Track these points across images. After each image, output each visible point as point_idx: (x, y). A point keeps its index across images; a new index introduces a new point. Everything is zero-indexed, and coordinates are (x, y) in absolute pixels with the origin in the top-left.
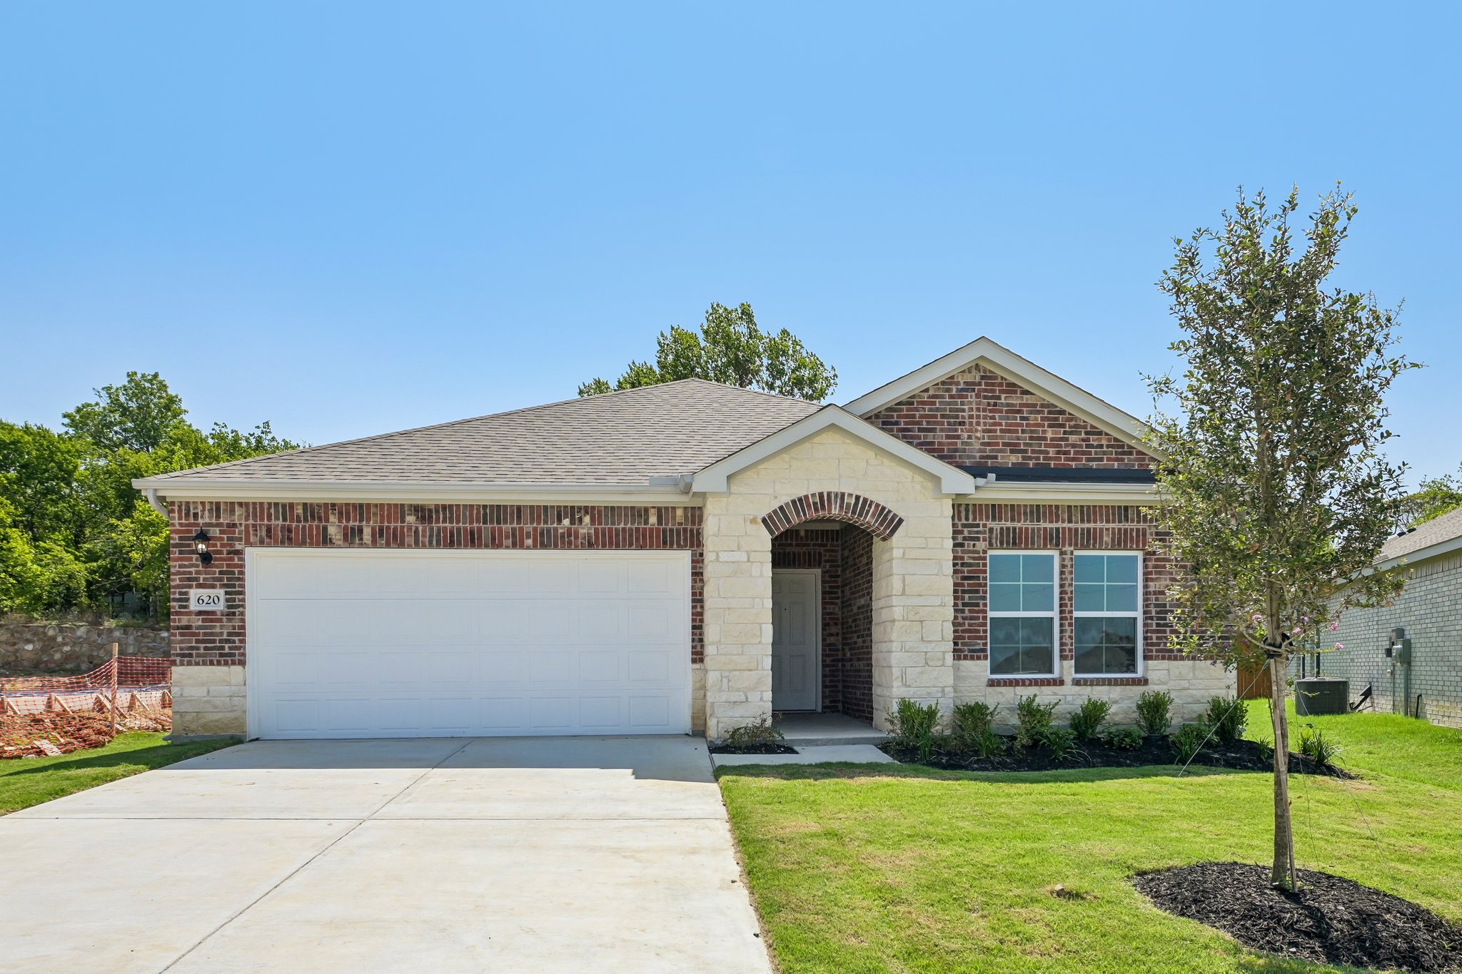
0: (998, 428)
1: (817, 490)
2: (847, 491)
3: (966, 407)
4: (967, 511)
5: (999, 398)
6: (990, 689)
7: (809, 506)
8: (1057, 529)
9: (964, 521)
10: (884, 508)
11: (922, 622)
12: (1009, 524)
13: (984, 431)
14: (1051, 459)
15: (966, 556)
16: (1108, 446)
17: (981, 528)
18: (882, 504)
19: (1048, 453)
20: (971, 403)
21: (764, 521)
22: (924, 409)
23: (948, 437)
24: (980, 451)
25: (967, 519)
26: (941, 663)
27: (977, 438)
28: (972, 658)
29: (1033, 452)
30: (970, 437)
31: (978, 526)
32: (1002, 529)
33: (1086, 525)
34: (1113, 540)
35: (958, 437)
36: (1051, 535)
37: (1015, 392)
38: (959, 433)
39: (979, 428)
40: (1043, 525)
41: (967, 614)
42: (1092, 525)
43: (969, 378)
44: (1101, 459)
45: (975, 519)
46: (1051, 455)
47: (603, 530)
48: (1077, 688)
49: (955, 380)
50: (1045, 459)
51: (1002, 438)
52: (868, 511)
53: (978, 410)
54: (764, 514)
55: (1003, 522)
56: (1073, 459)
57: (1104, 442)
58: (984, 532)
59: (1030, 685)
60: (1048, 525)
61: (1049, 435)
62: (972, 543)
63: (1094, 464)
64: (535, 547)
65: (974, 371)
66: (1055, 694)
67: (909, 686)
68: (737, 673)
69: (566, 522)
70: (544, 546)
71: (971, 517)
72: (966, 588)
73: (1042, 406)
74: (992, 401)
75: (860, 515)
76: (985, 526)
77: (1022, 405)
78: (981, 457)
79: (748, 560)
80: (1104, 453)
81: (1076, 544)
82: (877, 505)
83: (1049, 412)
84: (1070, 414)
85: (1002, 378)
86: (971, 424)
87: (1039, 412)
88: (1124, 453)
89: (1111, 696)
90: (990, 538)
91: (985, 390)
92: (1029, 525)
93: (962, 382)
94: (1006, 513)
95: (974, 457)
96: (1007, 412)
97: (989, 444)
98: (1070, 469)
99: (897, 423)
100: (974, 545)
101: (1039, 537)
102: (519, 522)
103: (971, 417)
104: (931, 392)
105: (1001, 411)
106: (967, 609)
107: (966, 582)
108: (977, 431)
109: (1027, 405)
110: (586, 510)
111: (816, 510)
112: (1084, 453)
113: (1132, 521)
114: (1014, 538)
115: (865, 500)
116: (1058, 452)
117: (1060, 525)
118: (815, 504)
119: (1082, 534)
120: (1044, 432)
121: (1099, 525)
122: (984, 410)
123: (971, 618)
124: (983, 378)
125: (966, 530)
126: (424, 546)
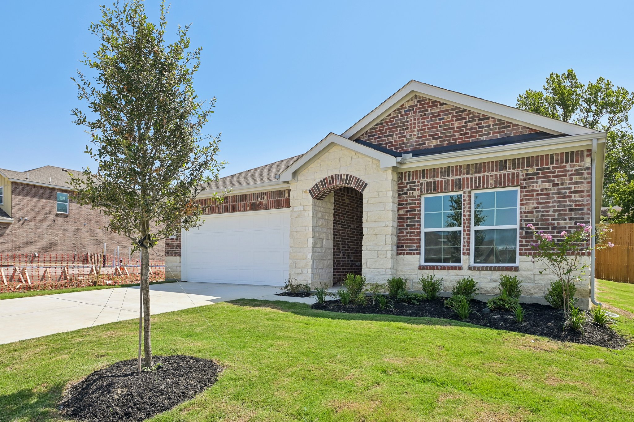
0: (426, 127)
1: (330, 174)
2: (343, 173)
3: (409, 120)
4: (409, 175)
5: (427, 111)
6: (420, 271)
7: (327, 182)
8: (460, 179)
9: (407, 181)
10: (359, 179)
11: (376, 235)
12: (432, 180)
13: (418, 131)
14: (456, 139)
15: (408, 199)
16: (493, 125)
17: (416, 184)
18: (358, 177)
19: (455, 136)
20: (411, 117)
21: (310, 191)
22: (388, 125)
23: (399, 137)
24: (416, 142)
25: (409, 179)
26: (385, 256)
27: (415, 135)
28: (411, 254)
29: (446, 137)
30: (411, 135)
31: (415, 182)
32: (427, 183)
33: (478, 175)
34: (496, 182)
35: (405, 136)
36: (456, 183)
37: (436, 105)
38: (405, 134)
39: (415, 129)
40: (451, 178)
41: (409, 230)
42: (482, 175)
43: (411, 103)
44: (489, 134)
45: (413, 179)
46: (457, 137)
47: (270, 201)
48: (470, 272)
49: (404, 106)
50: (453, 140)
51: (428, 132)
52: (352, 182)
53: (415, 120)
54: (310, 188)
55: (429, 179)
56: (470, 137)
57: (491, 123)
58: (418, 185)
59: (441, 269)
60: (454, 178)
61: (456, 125)
62: (411, 192)
64: (250, 210)
65: (414, 99)
66: (457, 275)
68: (299, 260)
69: (259, 199)
70: (253, 210)
71: (411, 178)
72: (408, 217)
73: (452, 110)
74: (423, 114)
75: (348, 184)
76: (418, 182)
77: (440, 112)
78: (417, 145)
79: (304, 210)
80: (491, 130)
81: (472, 187)
82: (356, 178)
83: (456, 113)
84: (469, 111)
85: (429, 99)
86: (411, 128)
87: (450, 114)
88: (504, 127)
89: (492, 277)
90: (421, 188)
91: (420, 108)
92: (443, 179)
93: (407, 107)
94: (430, 173)
95: (413, 146)
96: (431, 117)
97: (421, 137)
98: (469, 143)
99: (375, 135)
100: (413, 193)
101: (449, 185)
102: (246, 201)
103: (411, 124)
104: (392, 116)
105: (428, 118)
106: (408, 227)
107: (408, 213)
108: (414, 131)
109: (443, 111)
110: (266, 193)
111: (330, 184)
112: (477, 132)
113: (510, 169)
114: (434, 187)
115: (351, 176)
116: (461, 135)
117: (462, 176)
118: (330, 181)
119: (476, 180)
120: (453, 124)
121: (487, 174)
122: (418, 119)
123: (411, 233)
124: (418, 102)
125: (408, 185)
126: (221, 213)
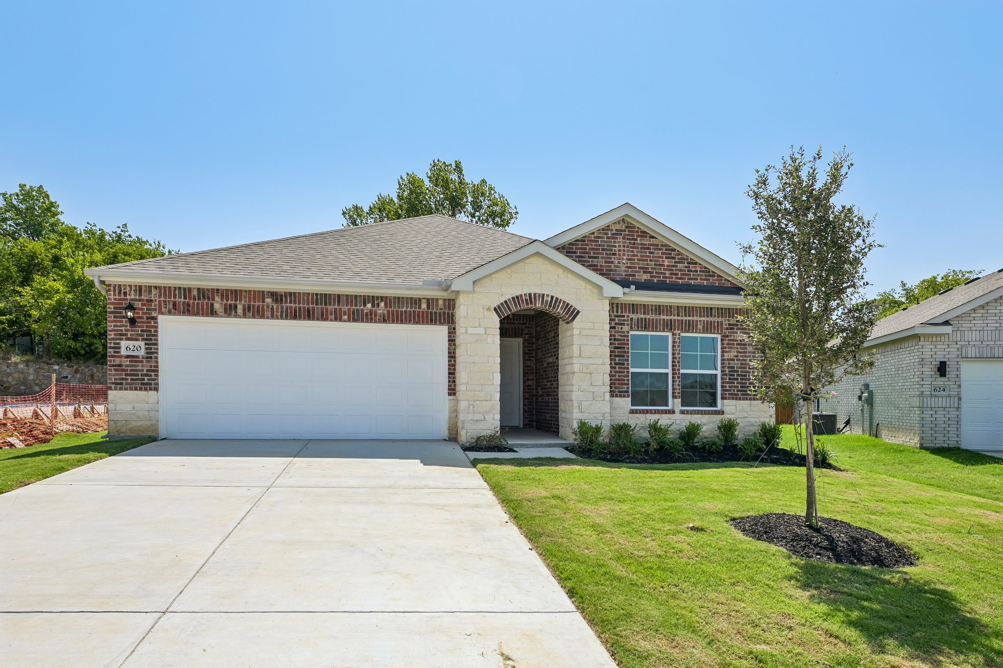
0: (636, 258)
1: (527, 291)
2: (546, 293)
3: (617, 245)
4: (617, 307)
5: (636, 240)
6: (631, 415)
7: (522, 301)
8: (671, 320)
9: (615, 313)
10: (568, 304)
11: (591, 374)
12: (642, 316)
13: (627, 259)
14: (667, 278)
15: (616, 334)
16: (700, 271)
17: (626, 318)
18: (567, 301)
19: (665, 274)
20: (619, 242)
21: (495, 309)
22: (592, 245)
23: (606, 262)
24: (625, 271)
25: (617, 312)
26: (602, 399)
27: (623, 263)
28: (620, 396)
29: (657, 273)
30: (619, 263)
31: (624, 316)
32: (638, 319)
33: (688, 318)
34: (704, 327)
35: (612, 262)
36: (667, 323)
37: (646, 237)
38: (613, 260)
39: (625, 258)
40: (662, 317)
41: (617, 369)
42: (691, 318)
43: (618, 227)
44: (697, 279)
45: (622, 312)
46: (667, 275)
47: (393, 311)
48: (683, 416)
49: (610, 228)
50: (663, 277)
51: (638, 264)
52: (558, 306)
53: (624, 246)
54: (495, 305)
55: (639, 315)
56: (680, 278)
57: (698, 269)
58: (628, 321)
59: (655, 413)
60: (665, 317)
61: (666, 263)
62: (620, 326)
63: (692, 282)
64: (349, 320)
65: (621, 223)
66: (669, 419)
67: (583, 413)
68: (478, 402)
69: (369, 306)
70: (355, 320)
71: (620, 311)
72: (617, 354)
73: (662, 245)
74: (632, 242)
75: (554, 308)
76: (628, 316)
77: (650, 245)
78: (626, 275)
79: (486, 333)
80: (698, 275)
81: (682, 329)
82: (564, 302)
83: (666, 250)
84: (678, 251)
85: (638, 228)
86: (620, 255)
87: (660, 249)
88: (710, 276)
89: (702, 421)
90: (631, 324)
91: (628, 235)
92: (654, 317)
93: (614, 229)
94: (641, 309)
95: (622, 275)
96: (641, 248)
97: (630, 267)
98: (678, 284)
99: (575, 253)
100: (622, 328)
101: (660, 324)
102: (339, 305)
103: (620, 250)
104: (596, 235)
105: (638, 248)
106: (617, 366)
107: (617, 350)
108: (623, 259)
109: (653, 245)
110: (382, 298)
111: (527, 304)
112: (686, 275)
113: (715, 317)
114: (645, 324)
115: (557, 299)
116: (671, 274)
117: (672, 317)
118: (526, 300)
119: (686, 323)
120: (663, 261)
121: (695, 318)
122: (628, 247)
123: (620, 372)
124: (627, 227)
125: (616, 319)
126: (277, 318)
